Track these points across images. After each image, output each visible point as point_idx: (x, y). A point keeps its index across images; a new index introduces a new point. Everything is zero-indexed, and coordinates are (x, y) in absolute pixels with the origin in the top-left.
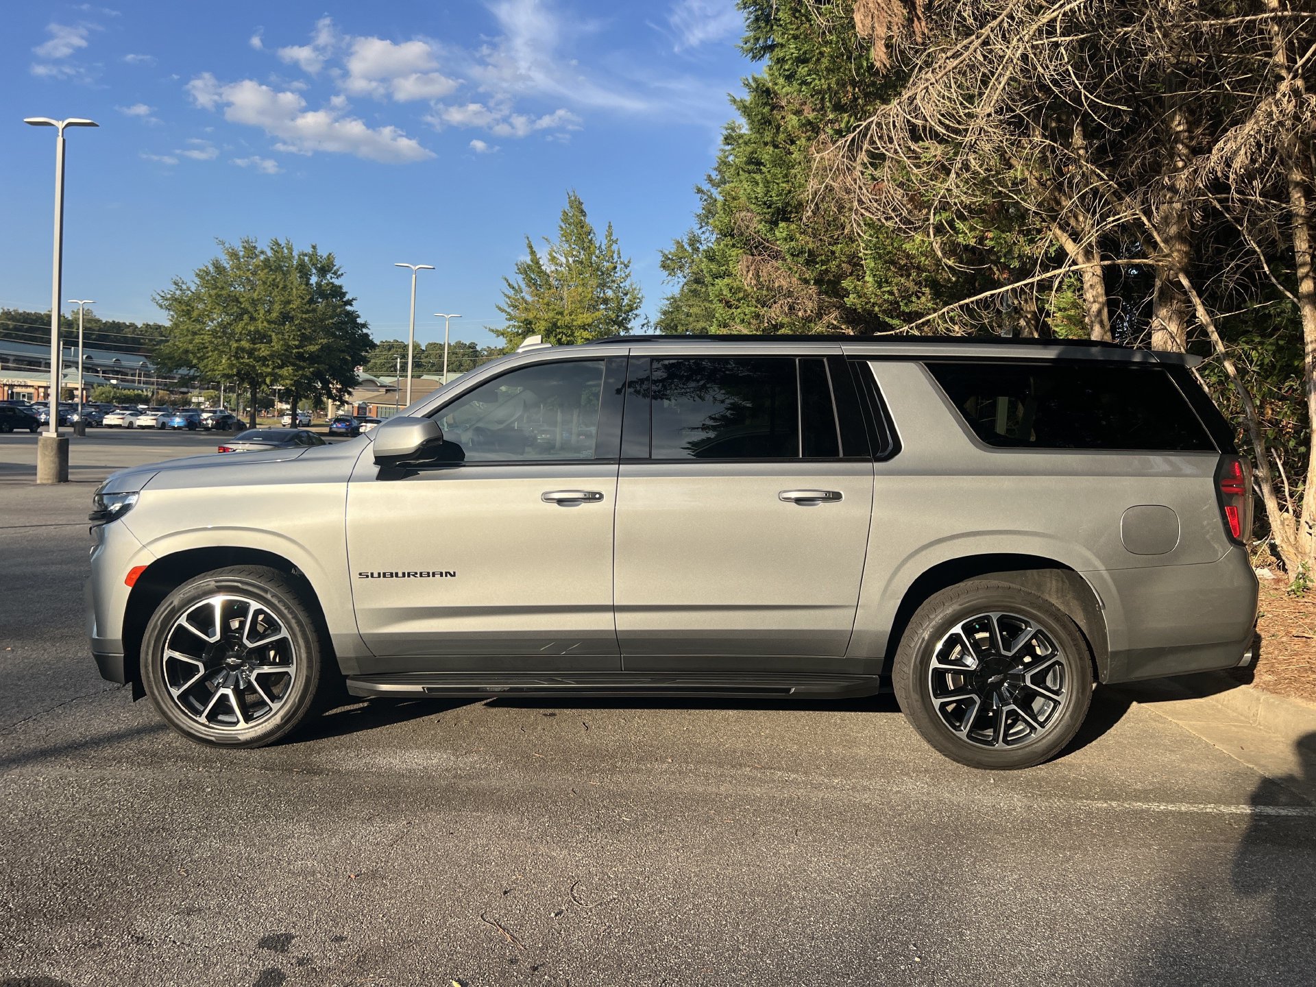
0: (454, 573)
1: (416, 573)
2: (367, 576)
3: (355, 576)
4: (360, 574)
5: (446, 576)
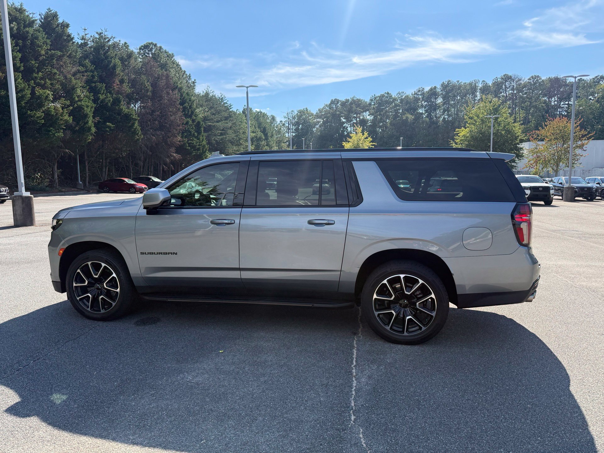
0: (177, 253)
1: (162, 253)
2: (144, 254)
3: (139, 253)
4: (141, 253)
5: (173, 254)
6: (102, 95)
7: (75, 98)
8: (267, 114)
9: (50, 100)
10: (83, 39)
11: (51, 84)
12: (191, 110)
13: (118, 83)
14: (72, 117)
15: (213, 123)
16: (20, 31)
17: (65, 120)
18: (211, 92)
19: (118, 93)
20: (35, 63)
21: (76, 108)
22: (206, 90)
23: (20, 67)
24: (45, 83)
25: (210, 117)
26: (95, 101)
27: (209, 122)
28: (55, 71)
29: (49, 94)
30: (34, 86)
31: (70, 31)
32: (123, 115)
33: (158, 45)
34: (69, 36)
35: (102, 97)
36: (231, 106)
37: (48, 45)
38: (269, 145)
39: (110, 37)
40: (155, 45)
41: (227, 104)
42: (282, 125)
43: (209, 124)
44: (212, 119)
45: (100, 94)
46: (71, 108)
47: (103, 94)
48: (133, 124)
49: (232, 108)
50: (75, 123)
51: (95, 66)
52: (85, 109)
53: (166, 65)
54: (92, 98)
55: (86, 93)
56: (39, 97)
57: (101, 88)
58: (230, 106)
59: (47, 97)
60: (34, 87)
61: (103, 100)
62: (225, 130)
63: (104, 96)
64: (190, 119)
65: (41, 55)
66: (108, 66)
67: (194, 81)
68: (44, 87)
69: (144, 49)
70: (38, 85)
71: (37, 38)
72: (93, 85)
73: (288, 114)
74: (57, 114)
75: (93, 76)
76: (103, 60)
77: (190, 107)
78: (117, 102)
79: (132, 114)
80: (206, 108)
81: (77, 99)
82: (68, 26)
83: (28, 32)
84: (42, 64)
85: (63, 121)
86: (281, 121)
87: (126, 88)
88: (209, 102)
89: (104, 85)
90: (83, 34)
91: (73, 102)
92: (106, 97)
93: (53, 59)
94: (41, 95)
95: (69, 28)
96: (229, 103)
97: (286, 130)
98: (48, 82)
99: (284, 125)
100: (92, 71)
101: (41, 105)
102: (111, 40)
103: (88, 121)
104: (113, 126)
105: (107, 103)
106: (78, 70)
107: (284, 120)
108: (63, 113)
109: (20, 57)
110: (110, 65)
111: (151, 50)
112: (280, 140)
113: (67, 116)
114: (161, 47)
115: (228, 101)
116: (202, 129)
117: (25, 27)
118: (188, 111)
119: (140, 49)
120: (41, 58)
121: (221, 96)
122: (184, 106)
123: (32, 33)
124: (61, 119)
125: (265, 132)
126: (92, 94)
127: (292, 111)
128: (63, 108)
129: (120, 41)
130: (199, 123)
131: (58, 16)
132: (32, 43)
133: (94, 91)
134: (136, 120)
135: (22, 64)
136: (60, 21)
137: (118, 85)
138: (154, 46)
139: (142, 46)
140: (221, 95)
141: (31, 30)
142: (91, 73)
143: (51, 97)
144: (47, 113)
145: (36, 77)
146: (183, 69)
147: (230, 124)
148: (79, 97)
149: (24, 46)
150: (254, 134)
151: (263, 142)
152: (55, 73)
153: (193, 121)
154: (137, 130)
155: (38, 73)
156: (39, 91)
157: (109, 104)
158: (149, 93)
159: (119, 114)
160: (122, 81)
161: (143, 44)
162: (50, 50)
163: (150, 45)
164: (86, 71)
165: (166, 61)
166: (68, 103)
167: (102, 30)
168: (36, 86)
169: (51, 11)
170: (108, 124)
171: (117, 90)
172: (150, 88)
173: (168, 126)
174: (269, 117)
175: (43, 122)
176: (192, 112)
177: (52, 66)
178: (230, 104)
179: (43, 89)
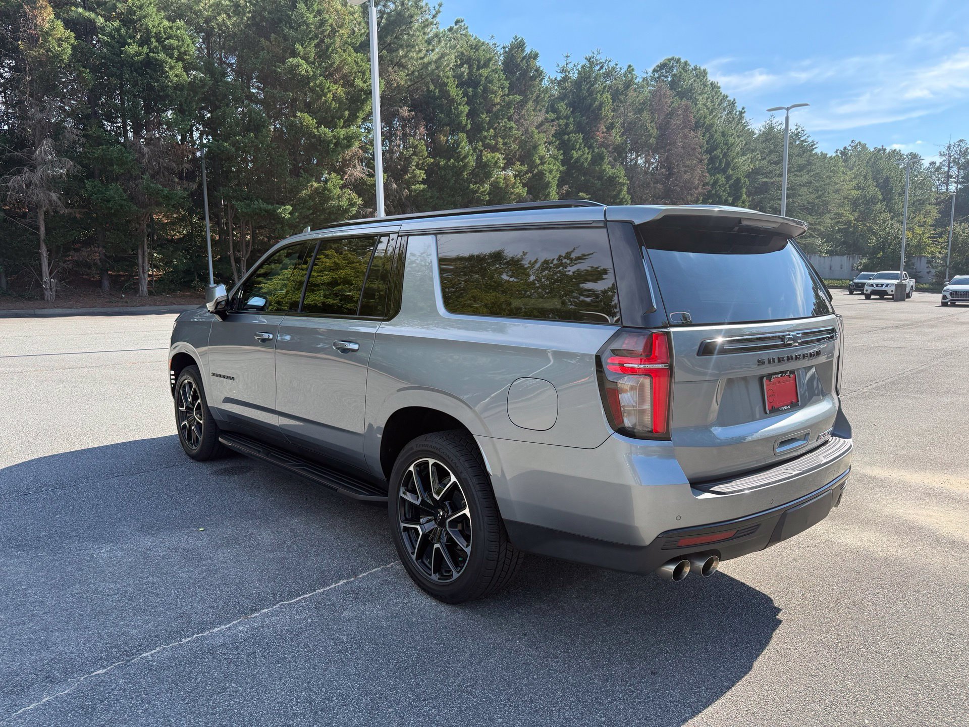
1: (225, 376)
2: (214, 375)
3: (211, 374)
6: (576, 152)
7: (535, 160)
8: (902, 152)
9: (499, 167)
10: (563, 71)
11: (505, 144)
12: (727, 160)
13: (605, 130)
14: (526, 189)
15: (771, 178)
16: (472, 75)
17: (517, 193)
18: (777, 124)
19: (602, 145)
20: (486, 117)
21: (537, 174)
22: (768, 122)
23: (466, 125)
24: (497, 144)
25: (767, 168)
26: (563, 163)
27: (763, 178)
28: (513, 124)
29: (499, 159)
30: (482, 148)
31: (539, 63)
32: (606, 179)
33: (683, 61)
34: (537, 70)
35: (575, 154)
36: (814, 145)
37: (506, 89)
38: (893, 210)
39: (603, 61)
40: (678, 61)
41: (806, 142)
42: (933, 170)
43: (765, 180)
44: (771, 172)
45: (574, 150)
46: (529, 175)
47: (579, 149)
48: (621, 191)
49: (816, 148)
50: (531, 196)
51: (572, 109)
52: (548, 174)
53: (691, 90)
54: (561, 157)
55: (553, 151)
56: (486, 165)
57: (576, 141)
58: (812, 145)
59: (496, 163)
60: (481, 151)
61: (577, 159)
62: (795, 189)
63: (580, 153)
64: (721, 175)
65: (494, 105)
66: (591, 105)
67: (741, 110)
68: (494, 149)
69: (660, 70)
70: (487, 146)
71: (491, 82)
72: (566, 137)
73: (949, 147)
74: (507, 186)
75: (567, 125)
76: (584, 98)
77: (725, 155)
78: (598, 159)
79: (618, 177)
80: (758, 154)
81: (538, 161)
82: (536, 56)
83: (481, 75)
84: (496, 117)
85: (515, 195)
86: (933, 163)
87: (616, 137)
88: (768, 143)
89: (581, 136)
90: (564, 64)
91: (532, 166)
92: (582, 154)
93: (511, 108)
94: (488, 161)
95: (539, 59)
96: (810, 140)
97: (943, 179)
98: (501, 141)
99: (938, 169)
100: (567, 118)
101: (488, 175)
102: (605, 65)
103: (549, 192)
104: (587, 197)
105: (583, 163)
106: (546, 119)
107: (938, 160)
108: (515, 183)
109: (467, 111)
110: (594, 103)
111: (671, 69)
112: (921, 200)
113: (520, 187)
114: (686, 63)
115: (808, 137)
116: (744, 190)
117: (478, 69)
118: (721, 163)
119: (654, 71)
120: (495, 109)
121: (797, 129)
122: (713, 154)
123: (486, 75)
124: (512, 193)
125: (888, 186)
126: (561, 152)
127: (961, 141)
128: (515, 176)
129: (616, 65)
130: (738, 180)
131: (524, 44)
132: (486, 90)
133: (565, 147)
134: (624, 184)
135: (469, 121)
136: (528, 50)
137: (603, 133)
138: (677, 63)
139: (658, 66)
140: (796, 127)
141: (485, 72)
142: (565, 121)
143: (501, 164)
144: (495, 186)
145: (485, 137)
146: (724, 92)
147: (805, 178)
148: (542, 158)
149: (475, 95)
150: (859, 192)
151: (879, 205)
152: (511, 128)
153: (728, 178)
154: (624, 200)
155: (488, 130)
156: (487, 156)
157: (586, 165)
158: (652, 140)
159: (600, 178)
160: (611, 127)
161: (658, 63)
162: (508, 95)
163: (670, 62)
164: (558, 118)
165: (692, 84)
166: (525, 168)
167: (593, 53)
168: (484, 149)
169: (517, 40)
170: (581, 194)
171: (602, 142)
172: (655, 132)
173: (678, 189)
174: (905, 157)
175: (488, 198)
176: (728, 165)
177: (510, 119)
178: (813, 142)
179: (493, 153)
